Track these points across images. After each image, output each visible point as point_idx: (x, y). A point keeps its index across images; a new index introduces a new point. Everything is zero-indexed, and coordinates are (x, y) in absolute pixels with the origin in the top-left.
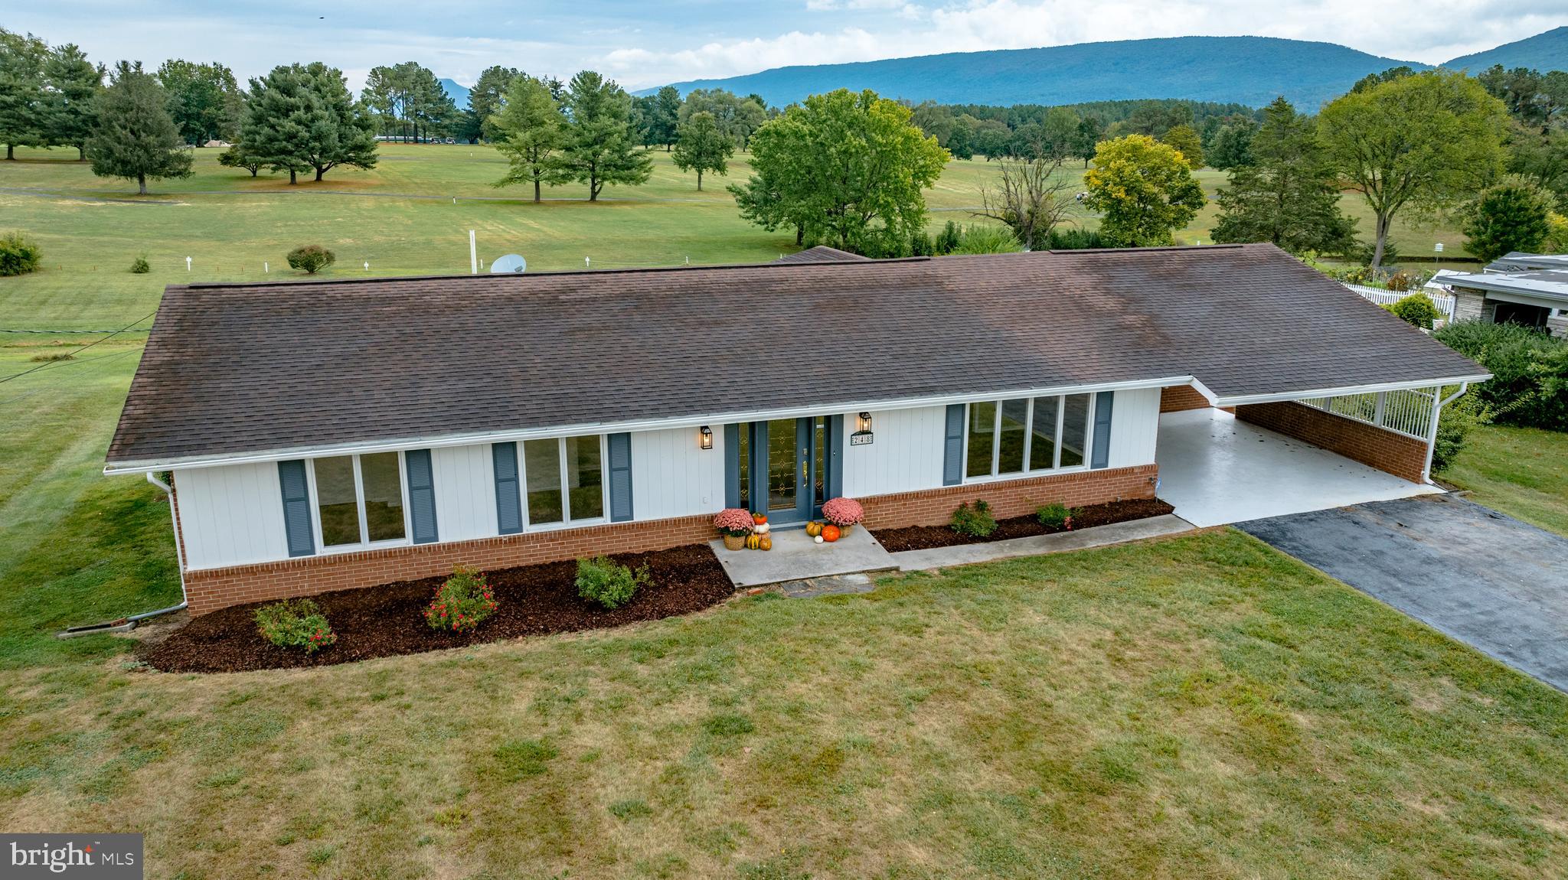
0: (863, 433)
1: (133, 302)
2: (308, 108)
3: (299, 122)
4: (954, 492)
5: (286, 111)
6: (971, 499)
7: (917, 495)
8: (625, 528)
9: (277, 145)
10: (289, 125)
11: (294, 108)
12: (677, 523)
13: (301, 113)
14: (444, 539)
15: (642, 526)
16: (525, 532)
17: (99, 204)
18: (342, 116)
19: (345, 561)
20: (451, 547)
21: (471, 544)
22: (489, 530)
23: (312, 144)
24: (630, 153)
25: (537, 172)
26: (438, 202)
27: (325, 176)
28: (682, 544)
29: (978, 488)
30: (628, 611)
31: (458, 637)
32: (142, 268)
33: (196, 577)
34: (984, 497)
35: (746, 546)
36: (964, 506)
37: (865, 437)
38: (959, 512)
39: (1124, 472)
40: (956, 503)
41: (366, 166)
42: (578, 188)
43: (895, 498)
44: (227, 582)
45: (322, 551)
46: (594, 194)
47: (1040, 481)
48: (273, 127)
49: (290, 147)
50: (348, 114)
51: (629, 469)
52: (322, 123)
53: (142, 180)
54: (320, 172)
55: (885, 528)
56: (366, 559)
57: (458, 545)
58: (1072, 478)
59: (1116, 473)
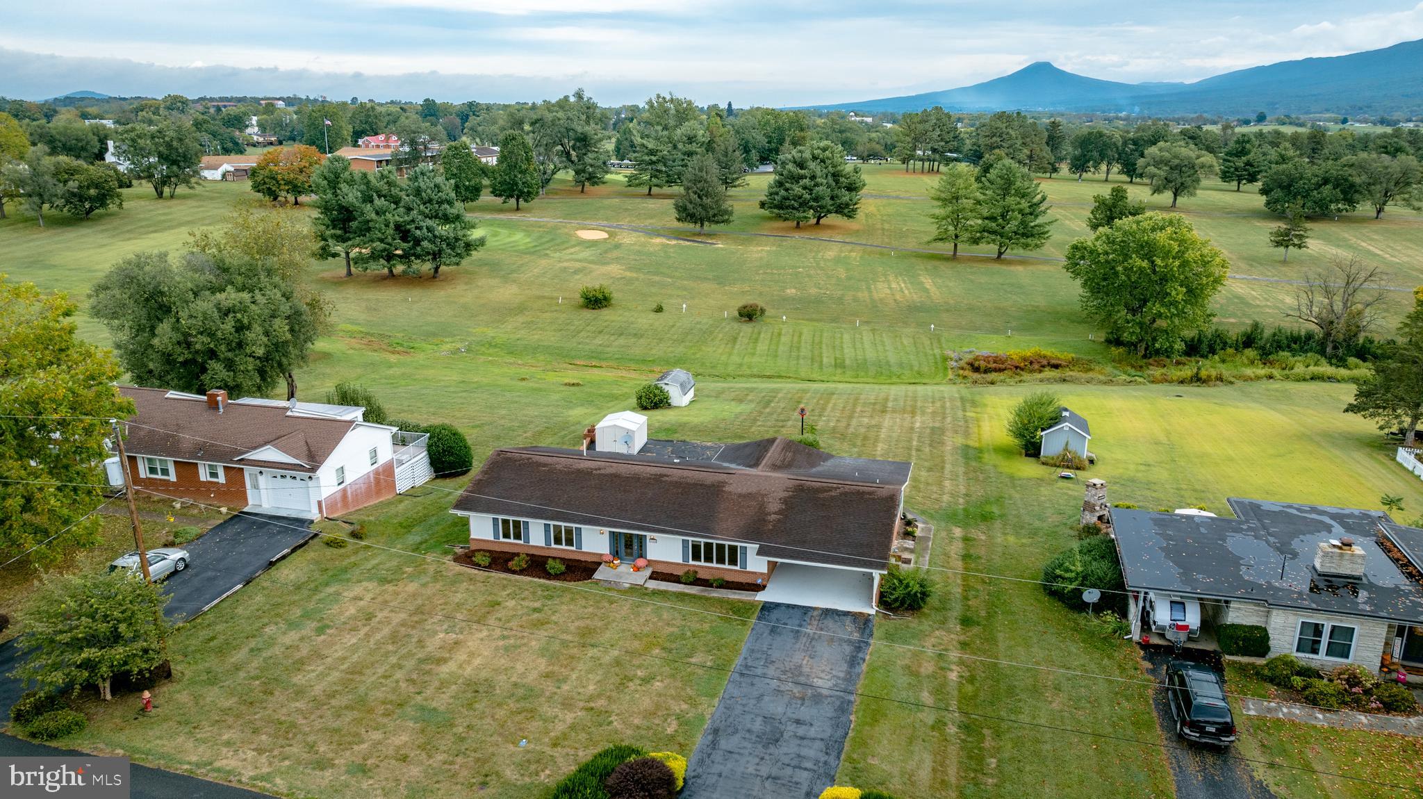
0: (653, 539)
1: (642, 336)
2: (813, 177)
3: (805, 188)
4: (685, 565)
5: (796, 179)
6: (692, 569)
7: (672, 564)
8: (579, 552)
9: (787, 203)
10: (797, 189)
11: (803, 177)
12: (593, 554)
13: (806, 182)
14: (531, 543)
15: (583, 552)
16: (552, 546)
17: (674, 242)
18: (837, 182)
19: (507, 544)
21: (537, 547)
22: (544, 544)
23: (812, 203)
24: (1032, 224)
25: (957, 236)
26: (882, 254)
27: (822, 221)
28: (595, 561)
29: (694, 566)
30: (557, 577)
31: (514, 572)
32: (659, 310)
33: (473, 539)
34: (697, 569)
35: (609, 567)
36: (689, 571)
37: (654, 543)
38: (687, 573)
39: (753, 573)
40: (686, 569)
41: (850, 217)
42: (990, 249)
43: (664, 562)
44: (480, 542)
45: (502, 539)
46: (1000, 254)
47: (718, 569)
48: (787, 190)
49: (796, 205)
50: (842, 179)
52: (821, 188)
53: (702, 225)
54: (819, 218)
55: (661, 571)
56: (512, 544)
57: (534, 546)
58: (731, 570)
59: (749, 572)
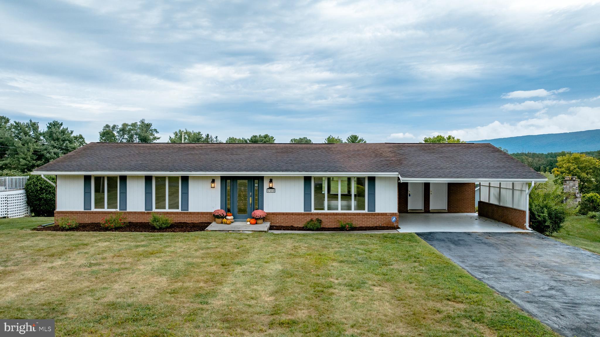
0: (271, 188)
4: (308, 214)
6: (315, 218)
7: (292, 214)
8: (185, 213)
12: (202, 213)
14: (128, 210)
15: (190, 213)
16: (153, 211)
19: (98, 213)
20: (130, 213)
21: (135, 213)
22: (142, 209)
28: (204, 221)
33: (58, 213)
34: (320, 218)
35: (222, 223)
36: (312, 220)
37: (272, 190)
39: (382, 214)
40: (309, 219)
43: (283, 214)
44: (65, 215)
45: (93, 209)
47: (344, 214)
51: (188, 193)
55: (280, 225)
56: (104, 213)
57: (132, 212)
58: (359, 214)
59: (379, 214)
